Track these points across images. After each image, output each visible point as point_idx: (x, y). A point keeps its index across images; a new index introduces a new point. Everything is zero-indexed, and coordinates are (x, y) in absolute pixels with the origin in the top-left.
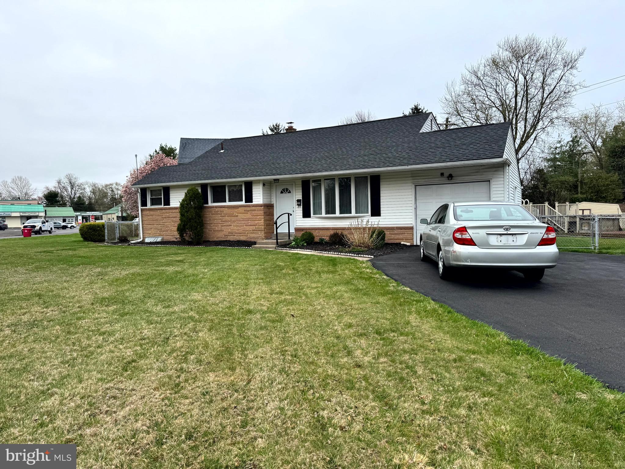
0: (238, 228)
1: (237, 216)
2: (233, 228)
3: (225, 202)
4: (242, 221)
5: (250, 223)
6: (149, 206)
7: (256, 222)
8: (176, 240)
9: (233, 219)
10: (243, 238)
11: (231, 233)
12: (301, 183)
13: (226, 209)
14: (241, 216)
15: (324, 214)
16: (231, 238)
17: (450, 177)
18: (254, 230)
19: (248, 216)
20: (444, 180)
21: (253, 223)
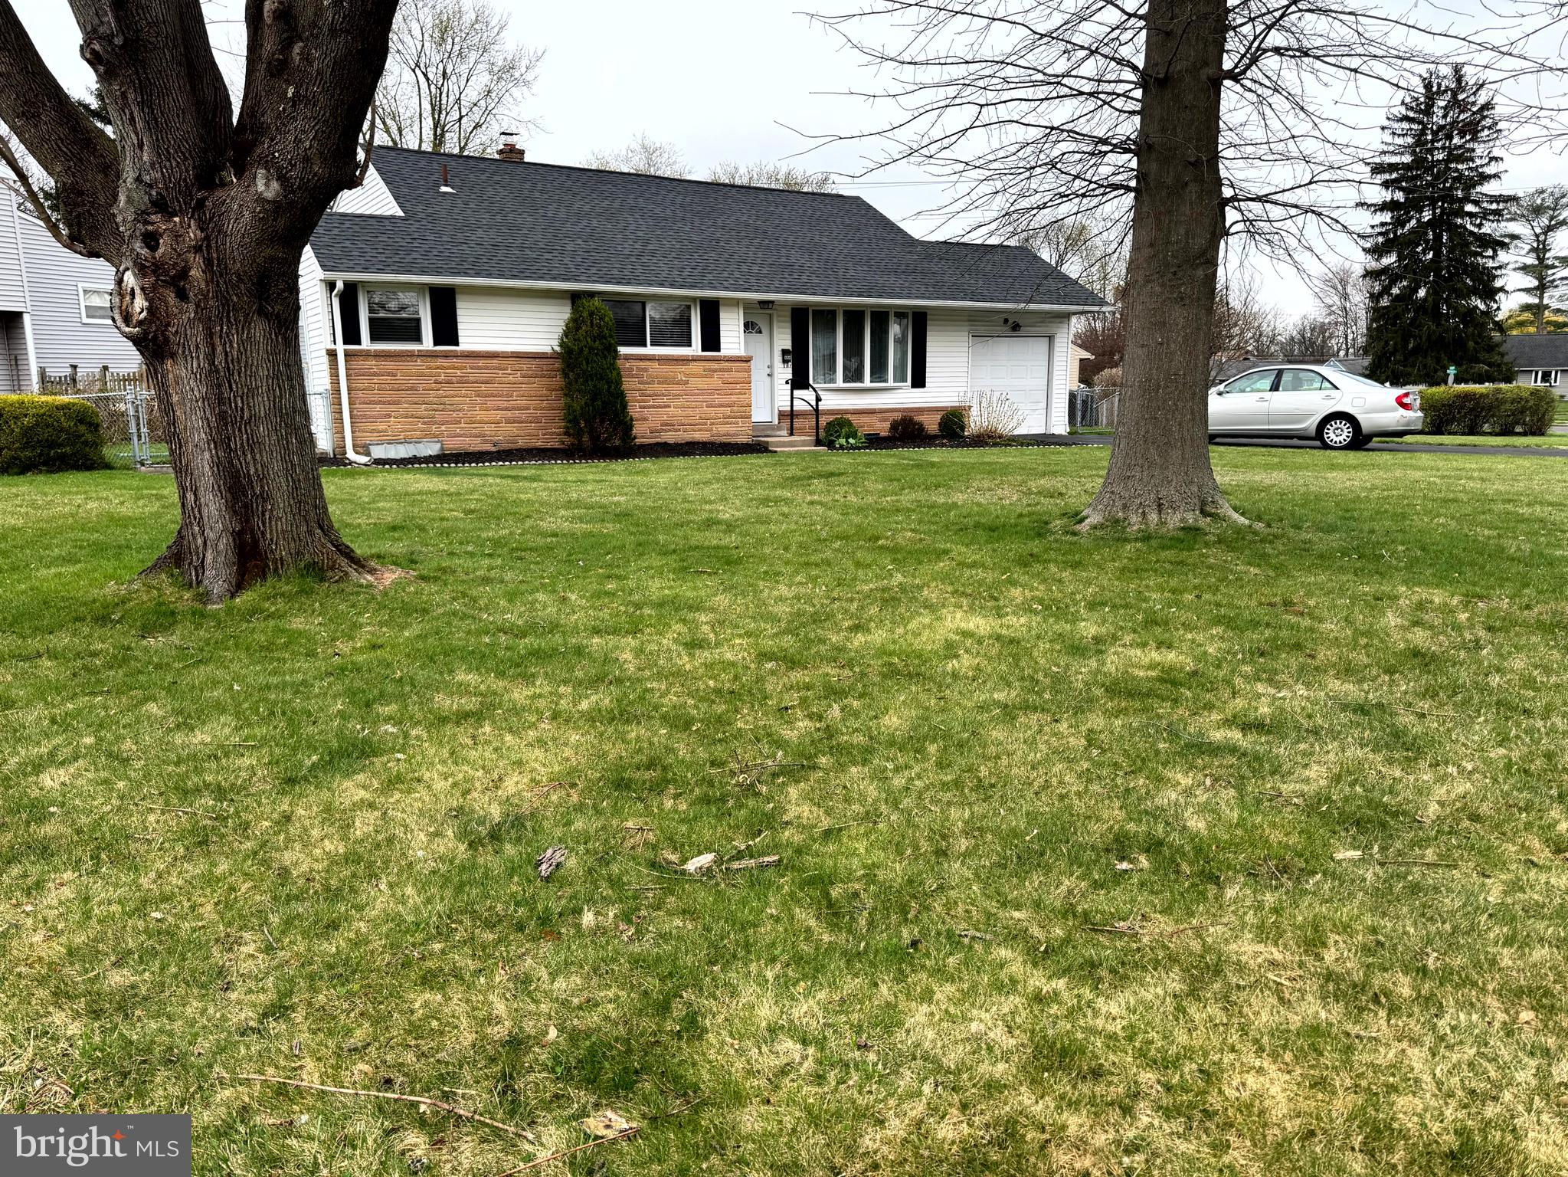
0: (689, 412)
1: (687, 383)
2: (674, 412)
3: (645, 345)
4: (702, 394)
5: (718, 399)
6: (366, 343)
7: (734, 398)
8: (494, 449)
9: (676, 389)
10: (699, 436)
11: (668, 425)
12: (789, 314)
13: (656, 365)
14: (696, 383)
15: (840, 383)
16: (670, 437)
17: (1016, 327)
18: (729, 417)
19: (715, 381)
20: (1006, 330)
21: (725, 400)
